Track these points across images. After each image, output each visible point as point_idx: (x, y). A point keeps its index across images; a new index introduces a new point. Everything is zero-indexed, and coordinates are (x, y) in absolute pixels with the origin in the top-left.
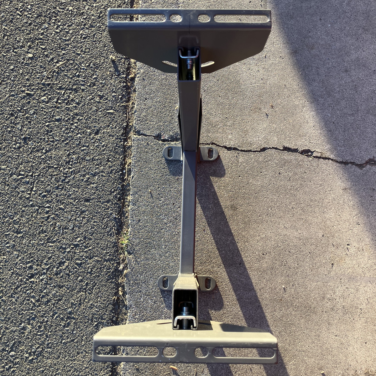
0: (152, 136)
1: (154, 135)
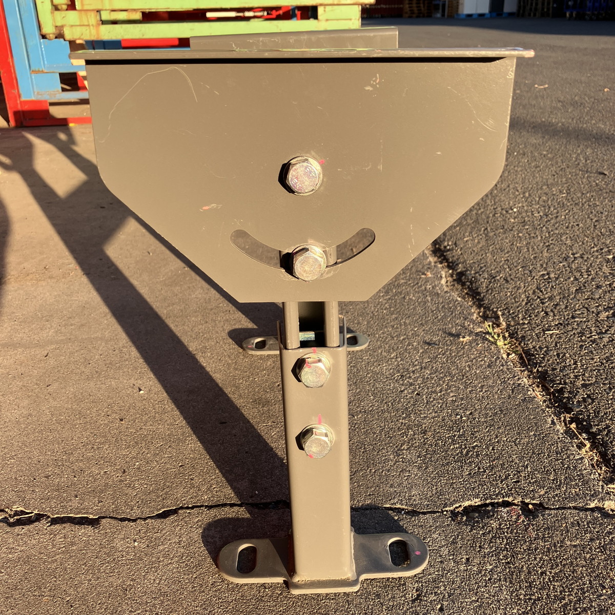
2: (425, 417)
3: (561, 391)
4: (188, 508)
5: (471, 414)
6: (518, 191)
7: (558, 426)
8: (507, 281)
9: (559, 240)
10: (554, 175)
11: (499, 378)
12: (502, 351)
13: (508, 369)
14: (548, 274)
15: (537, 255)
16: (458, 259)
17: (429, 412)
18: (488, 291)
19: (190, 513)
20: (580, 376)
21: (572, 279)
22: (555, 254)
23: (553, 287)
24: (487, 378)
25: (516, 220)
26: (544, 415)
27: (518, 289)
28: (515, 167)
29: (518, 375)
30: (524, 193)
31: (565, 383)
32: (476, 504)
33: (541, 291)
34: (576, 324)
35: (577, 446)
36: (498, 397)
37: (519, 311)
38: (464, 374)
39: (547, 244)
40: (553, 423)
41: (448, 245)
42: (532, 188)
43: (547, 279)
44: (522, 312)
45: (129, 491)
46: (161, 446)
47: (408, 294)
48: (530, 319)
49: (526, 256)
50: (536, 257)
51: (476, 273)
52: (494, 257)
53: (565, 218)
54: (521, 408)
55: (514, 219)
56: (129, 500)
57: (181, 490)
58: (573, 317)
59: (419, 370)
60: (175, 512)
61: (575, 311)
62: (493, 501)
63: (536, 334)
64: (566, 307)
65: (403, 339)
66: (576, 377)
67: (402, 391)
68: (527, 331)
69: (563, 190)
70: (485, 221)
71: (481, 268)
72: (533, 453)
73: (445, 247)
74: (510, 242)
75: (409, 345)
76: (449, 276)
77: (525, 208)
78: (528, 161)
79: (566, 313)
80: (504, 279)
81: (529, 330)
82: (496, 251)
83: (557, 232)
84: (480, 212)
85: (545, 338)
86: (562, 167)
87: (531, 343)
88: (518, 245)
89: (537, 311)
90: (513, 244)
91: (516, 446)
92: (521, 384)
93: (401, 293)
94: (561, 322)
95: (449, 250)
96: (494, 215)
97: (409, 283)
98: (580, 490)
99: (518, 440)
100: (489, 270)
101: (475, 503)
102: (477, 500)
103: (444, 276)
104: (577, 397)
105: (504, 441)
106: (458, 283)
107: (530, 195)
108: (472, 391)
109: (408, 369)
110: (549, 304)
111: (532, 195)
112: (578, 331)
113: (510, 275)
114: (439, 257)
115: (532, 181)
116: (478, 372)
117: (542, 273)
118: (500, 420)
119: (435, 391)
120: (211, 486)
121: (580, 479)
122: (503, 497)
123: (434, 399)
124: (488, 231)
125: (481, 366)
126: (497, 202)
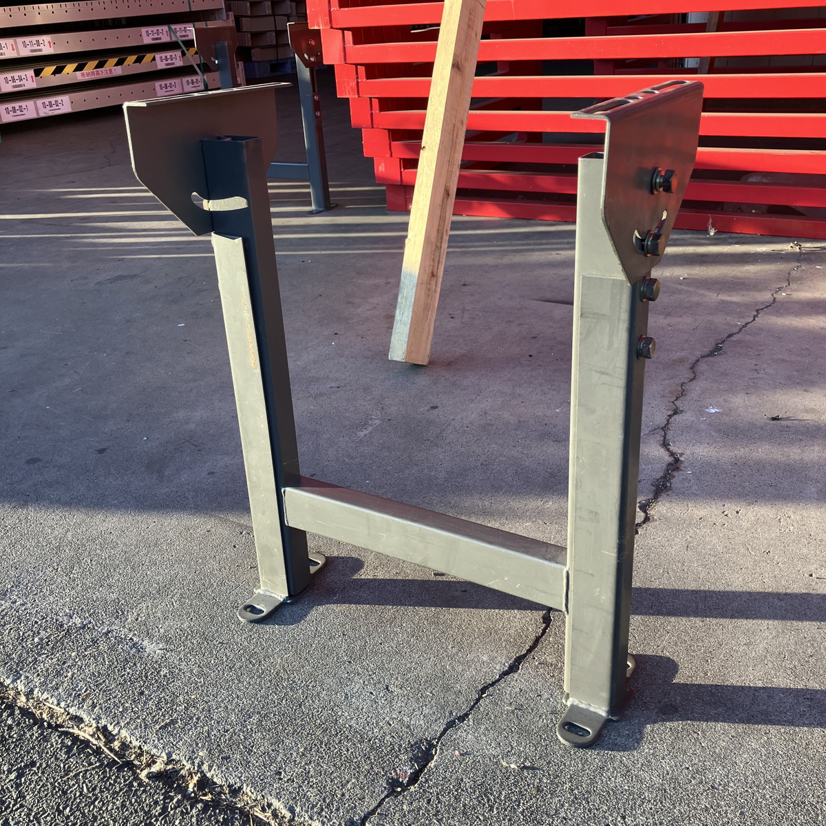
0: (383, 800)
1: (386, 793)
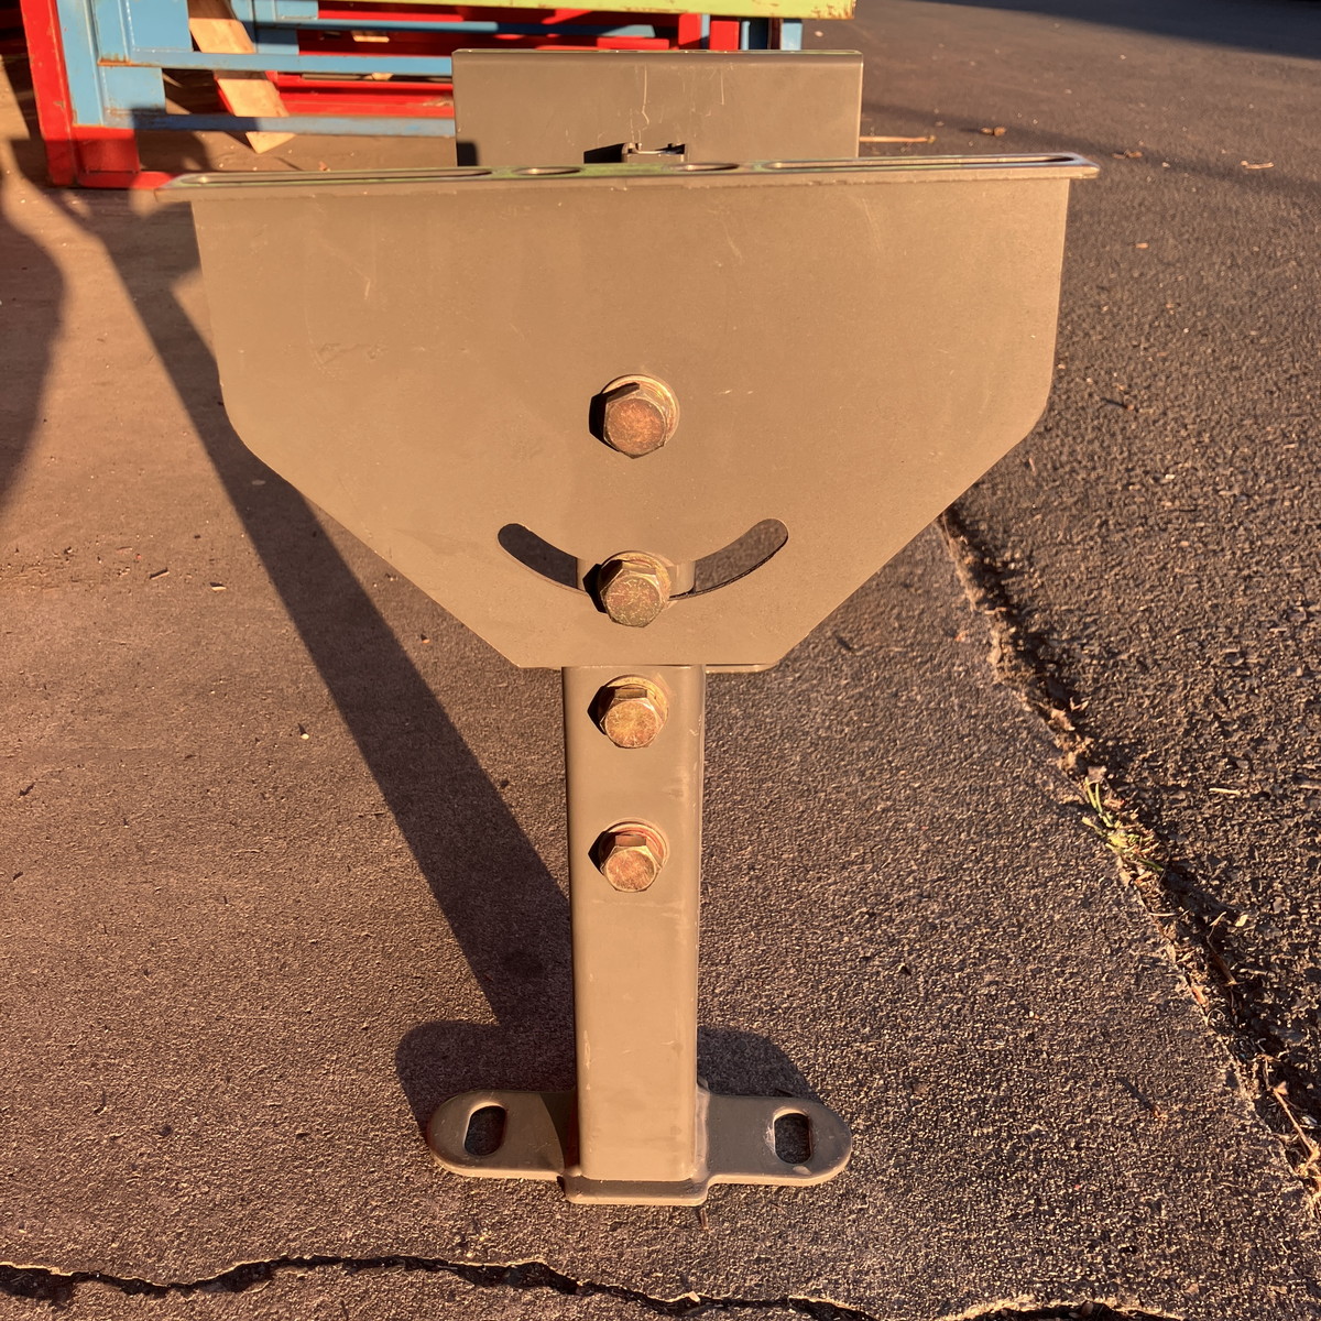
2: (917, 1039)
3: (1256, 987)
4: (300, 1263)
5: (1031, 1038)
6: (1185, 427)
7: (1243, 1091)
8: (1144, 668)
9: (1274, 564)
10: (1272, 393)
11: (1107, 939)
12: (1119, 863)
13: (1130, 915)
14: (1244, 654)
15: (1220, 601)
16: (1032, 599)
17: (928, 1026)
18: (1099, 689)
19: (302, 1278)
20: (1305, 946)
21: (1299, 672)
22: (1262, 602)
23: (1252, 690)
24: (1076, 936)
25: (1177, 503)
26: (1211, 1055)
27: (1168, 691)
28: (1181, 365)
29: (1154, 935)
30: (1199, 434)
31: (1268, 966)
32: (1024, 1310)
33: (1225, 701)
34: (1302, 797)
35: (1287, 1152)
36: (1102, 994)
37: (1166, 751)
38: (1022, 920)
39: (1246, 572)
40: (1231, 1080)
41: (1013, 560)
42: (1218, 423)
43: (1238, 667)
44: (1175, 753)
45: (164, 1200)
46: (261, 1072)
47: (906, 685)
48: (1194, 777)
49: (1194, 603)
50: (1216, 606)
51: (1073, 639)
52: (1118, 598)
53: (1292, 506)
54: (1154, 1031)
55: (1173, 501)
56: (157, 1230)
57: (292, 1210)
58: (1297, 779)
59: (914, 901)
60: (264, 1272)
61: (1304, 761)
62: (1066, 1303)
63: (1206, 819)
64: (1282, 748)
65: (884, 811)
66: (1295, 949)
67: (867, 959)
68: (1185, 809)
69: (1290, 432)
70: (1104, 501)
71: (1086, 626)
72: (1178, 1165)
73: (1005, 564)
74: (1158, 563)
75: (894, 828)
76: (1007, 643)
77: (1200, 474)
78: (1214, 351)
79: (1280, 766)
80: (1138, 662)
81: (1189, 807)
82: (1123, 582)
83: (1270, 541)
84: (1093, 476)
85: (1226, 832)
86: (1292, 372)
87: (1192, 844)
88: (1177, 570)
89: (1210, 754)
90: (1164, 568)
91: (1135, 1141)
92: (1160, 960)
93: (889, 681)
94: (1267, 789)
95: (1014, 573)
96: (1125, 487)
97: (910, 655)
98: (1289, 1291)
99: (1142, 1125)
100: (1105, 633)
101: (1022, 1305)
102: (1026, 1298)
103: (995, 642)
104: (1294, 1008)
105: (1106, 1124)
106: (1028, 664)
107: (1212, 440)
108: (1040, 970)
109: (887, 897)
110: (1240, 739)
111: (1218, 439)
112: (1308, 817)
113: (1153, 652)
114: (989, 590)
115: (1219, 403)
116: (1057, 917)
117: (1228, 651)
118: (1101, 1060)
119: (949, 963)
120: (366, 1204)
121: (1291, 1257)
122: (1094, 1295)
123: (944, 987)
124: (1108, 530)
125: (1066, 900)
126: (1136, 454)
